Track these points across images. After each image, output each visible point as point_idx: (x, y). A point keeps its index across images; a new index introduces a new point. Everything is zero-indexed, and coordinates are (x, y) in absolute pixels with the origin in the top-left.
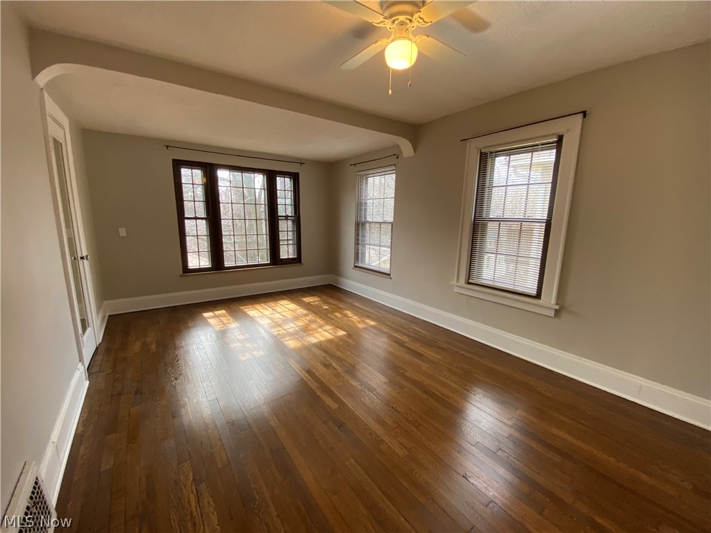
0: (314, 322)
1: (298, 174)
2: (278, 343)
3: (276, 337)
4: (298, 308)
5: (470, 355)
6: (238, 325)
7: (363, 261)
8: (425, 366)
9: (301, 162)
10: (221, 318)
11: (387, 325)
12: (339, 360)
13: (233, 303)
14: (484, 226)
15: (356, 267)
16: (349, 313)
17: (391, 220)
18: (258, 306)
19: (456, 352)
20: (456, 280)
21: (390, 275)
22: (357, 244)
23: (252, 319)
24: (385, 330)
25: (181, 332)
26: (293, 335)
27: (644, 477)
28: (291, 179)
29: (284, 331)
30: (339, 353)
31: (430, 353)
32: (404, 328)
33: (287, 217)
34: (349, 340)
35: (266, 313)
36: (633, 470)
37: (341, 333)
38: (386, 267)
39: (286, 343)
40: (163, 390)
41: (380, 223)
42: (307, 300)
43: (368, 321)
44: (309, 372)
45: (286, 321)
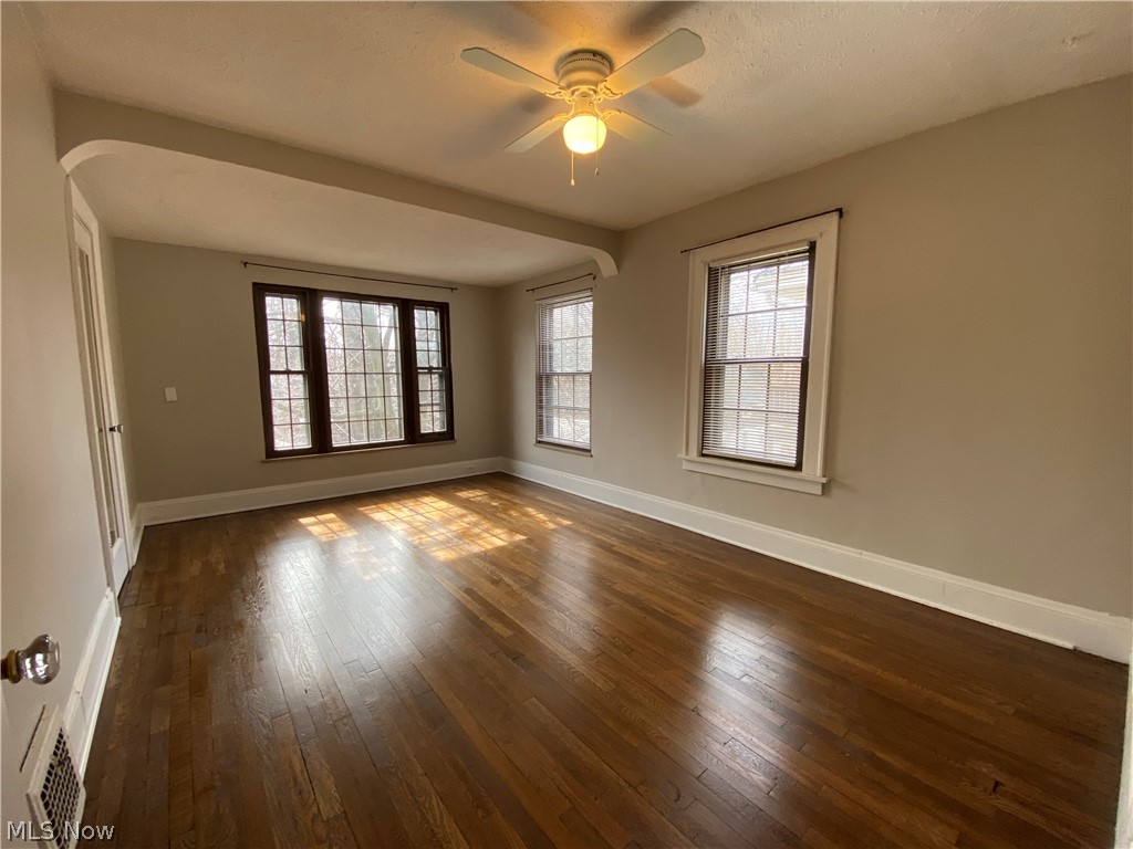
0: (476, 525)
1: (447, 304)
2: (419, 556)
3: (415, 547)
4: (451, 506)
5: (707, 559)
6: (356, 533)
7: (550, 432)
8: (641, 575)
9: (452, 287)
10: (329, 525)
11: (588, 525)
12: (514, 573)
13: (346, 503)
14: (720, 371)
15: (540, 442)
16: (531, 510)
17: (590, 369)
18: (384, 506)
19: (688, 556)
20: (684, 450)
21: (590, 451)
22: (540, 407)
23: (378, 525)
24: (585, 531)
25: (265, 545)
26: (446, 544)
27: (947, 701)
28: (436, 312)
29: (429, 539)
30: (513, 565)
31: (649, 558)
32: (612, 527)
33: (430, 370)
34: (529, 547)
35: (400, 515)
36: (931, 692)
37: (519, 537)
38: (583, 439)
39: (432, 554)
40: (240, 626)
41: (573, 374)
42: (464, 494)
43: (559, 519)
44: (468, 591)
45: (430, 524)
